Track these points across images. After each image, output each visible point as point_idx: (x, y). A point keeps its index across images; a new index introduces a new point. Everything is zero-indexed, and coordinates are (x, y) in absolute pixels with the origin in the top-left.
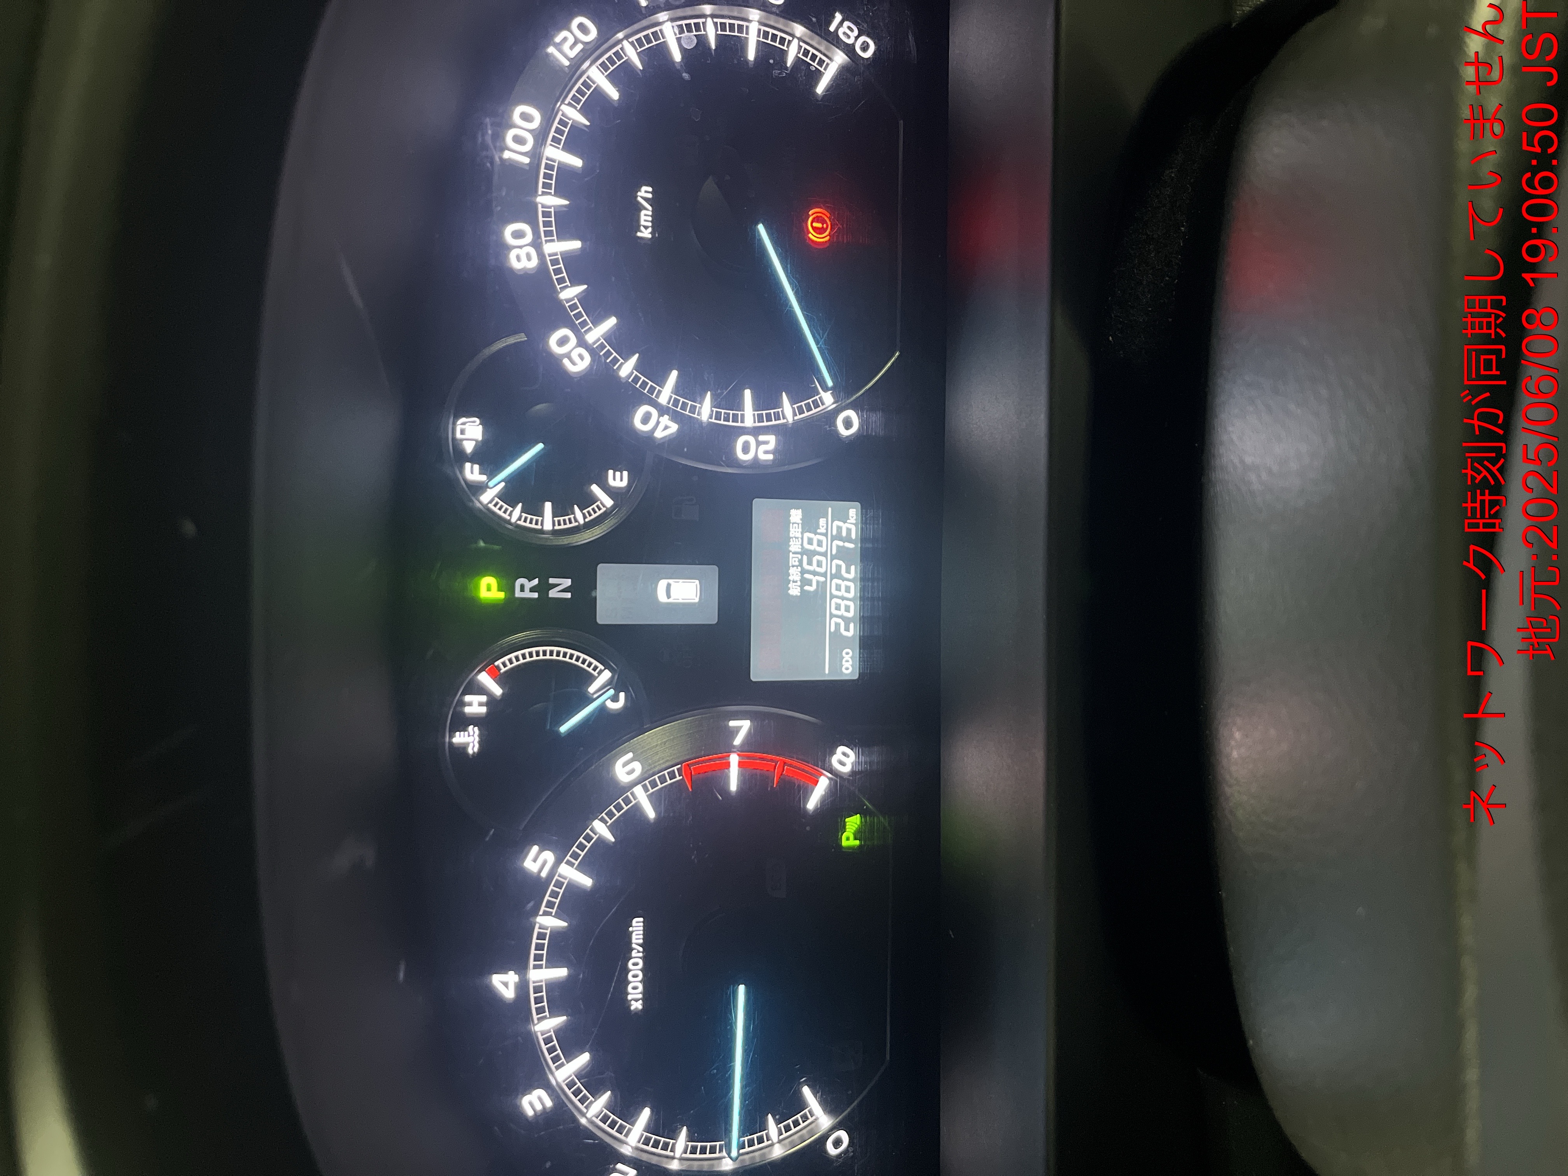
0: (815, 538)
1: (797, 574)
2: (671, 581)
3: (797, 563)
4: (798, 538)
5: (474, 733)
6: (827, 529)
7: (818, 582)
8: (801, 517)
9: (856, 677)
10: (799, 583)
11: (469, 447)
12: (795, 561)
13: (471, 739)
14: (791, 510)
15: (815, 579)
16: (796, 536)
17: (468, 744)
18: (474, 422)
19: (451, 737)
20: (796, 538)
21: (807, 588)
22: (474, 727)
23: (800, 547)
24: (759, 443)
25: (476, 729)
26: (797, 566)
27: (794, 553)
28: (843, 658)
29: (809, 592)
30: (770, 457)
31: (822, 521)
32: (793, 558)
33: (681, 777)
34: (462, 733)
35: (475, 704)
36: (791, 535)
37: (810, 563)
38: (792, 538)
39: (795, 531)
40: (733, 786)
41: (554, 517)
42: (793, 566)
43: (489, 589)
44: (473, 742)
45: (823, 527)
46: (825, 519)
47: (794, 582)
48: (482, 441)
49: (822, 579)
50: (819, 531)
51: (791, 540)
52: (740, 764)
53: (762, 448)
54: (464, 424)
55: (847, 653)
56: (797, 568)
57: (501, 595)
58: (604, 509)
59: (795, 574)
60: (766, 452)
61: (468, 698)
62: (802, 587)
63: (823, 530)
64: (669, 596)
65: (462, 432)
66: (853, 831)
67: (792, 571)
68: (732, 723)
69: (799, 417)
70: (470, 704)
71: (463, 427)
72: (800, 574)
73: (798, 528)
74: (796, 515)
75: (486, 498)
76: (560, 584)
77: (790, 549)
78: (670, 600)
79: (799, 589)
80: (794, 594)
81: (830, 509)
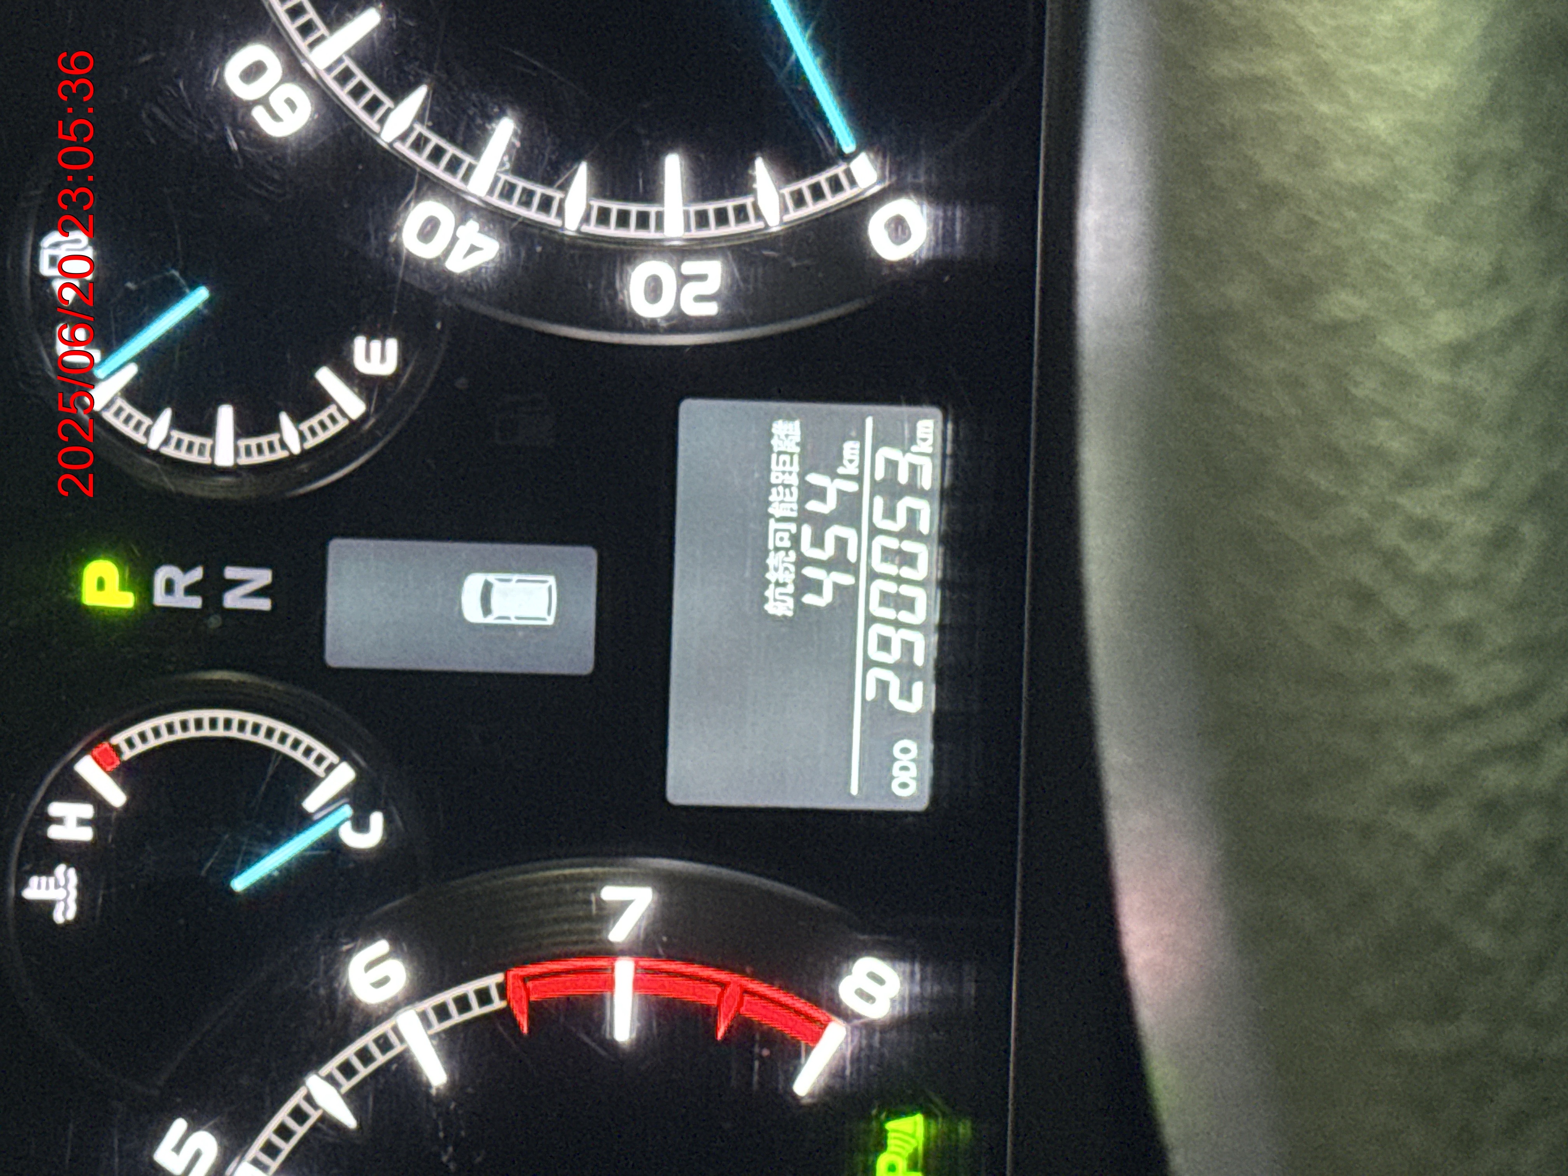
0: (832, 487)
1: (786, 569)
2: (492, 577)
3: (787, 544)
4: (789, 486)
6: (861, 467)
7: (837, 587)
8: (798, 439)
9: (922, 805)
10: (791, 589)
11: (66, 292)
12: (782, 539)
13: (59, 893)
14: (776, 425)
15: (830, 580)
16: (786, 482)
17: (53, 903)
18: (77, 240)
19: (22, 883)
20: (785, 486)
21: (809, 599)
22: (68, 867)
23: (795, 507)
24: (684, 279)
25: (72, 872)
26: (787, 550)
27: (779, 520)
28: (896, 760)
29: (815, 608)
30: (711, 309)
31: (850, 449)
32: (776, 531)
33: (504, 1003)
34: (44, 879)
35: (71, 822)
36: (773, 480)
37: (818, 542)
38: (777, 485)
39: (783, 471)
40: (625, 1031)
41: (238, 436)
42: (777, 549)
43: (101, 584)
44: (65, 900)
45: (851, 461)
46: (857, 445)
47: (778, 584)
48: (94, 279)
49: (846, 580)
50: (841, 471)
51: (774, 490)
52: (638, 984)
53: (692, 289)
54: (55, 244)
55: (905, 751)
56: (787, 555)
58: (343, 423)
59: (781, 569)
60: (700, 298)
61: (56, 809)
62: (797, 596)
63: (853, 470)
64: (487, 609)
66: (906, 1155)
67: (772, 560)
68: (610, 893)
69: (791, 215)
70: (59, 821)
71: (54, 250)
72: (792, 568)
73: (792, 463)
74: (787, 435)
75: (97, 399)
76: (248, 581)
77: (771, 510)
78: (490, 620)
79: (790, 602)
80: (779, 613)
81: (869, 422)
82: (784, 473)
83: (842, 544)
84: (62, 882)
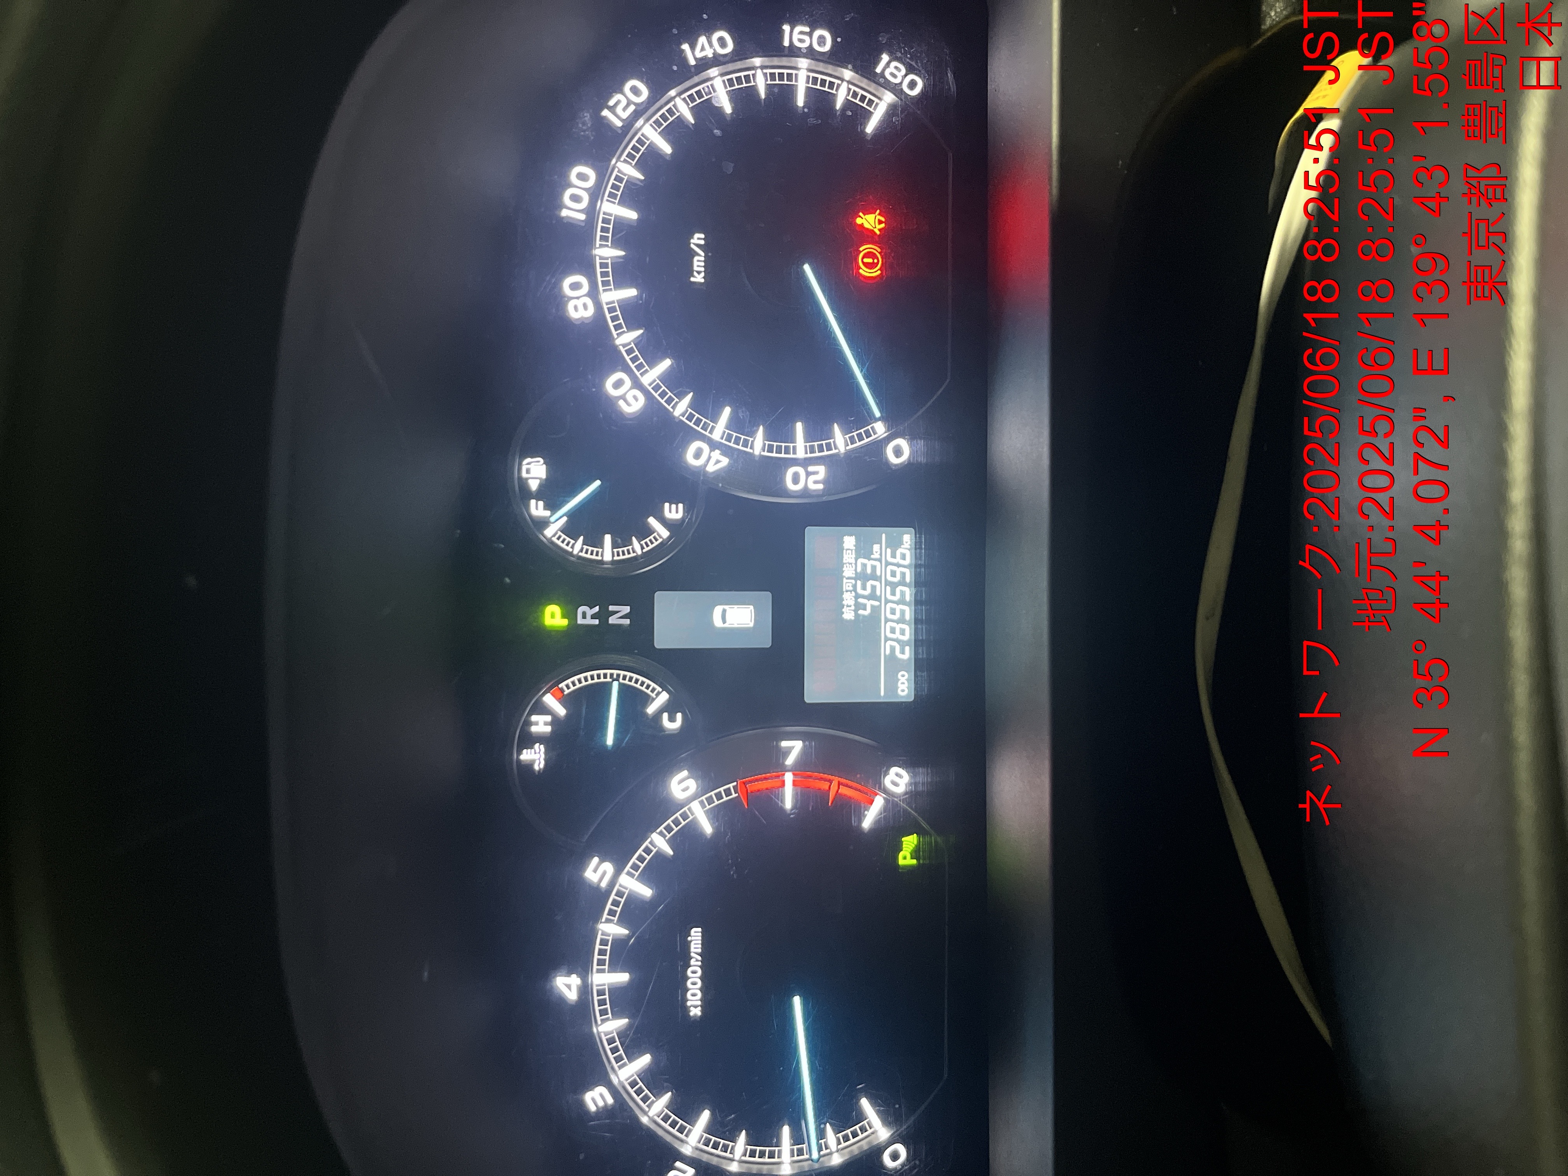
0: (869, 563)
1: (851, 599)
2: (726, 607)
3: (851, 588)
4: (851, 564)
5: (540, 750)
6: (881, 555)
7: (872, 606)
8: (855, 543)
9: (912, 699)
10: (853, 608)
11: (534, 485)
12: (849, 586)
13: (536, 757)
14: (845, 537)
15: (869, 603)
16: (850, 562)
17: (533, 761)
18: (539, 462)
19: (519, 753)
20: (850, 564)
21: (861, 612)
22: (540, 744)
23: (854, 572)
24: (808, 474)
25: (542, 746)
26: (851, 591)
27: (848, 578)
28: (899, 680)
29: (864, 616)
30: (820, 486)
31: (876, 547)
32: (846, 583)
33: (737, 795)
34: (529, 750)
35: (541, 723)
36: (844, 561)
37: (864, 588)
38: (846, 564)
39: (848, 557)
40: (788, 804)
41: (613, 547)
42: (847, 591)
43: (553, 616)
44: (539, 759)
45: (876, 552)
46: (879, 545)
47: (848, 606)
48: (546, 479)
49: (876, 603)
50: (872, 556)
51: (845, 565)
52: (795, 783)
53: (812, 478)
54: (528, 464)
55: (903, 676)
56: (851, 593)
57: (565, 622)
58: (660, 540)
59: (849, 599)
60: (816, 482)
61: (534, 718)
62: (856, 611)
63: (877, 556)
64: (724, 621)
65: (528, 471)
66: (910, 851)
67: (846, 596)
68: (784, 744)
69: (850, 447)
70: (537, 724)
71: (528, 466)
72: (854, 599)
73: (852, 554)
74: (849, 542)
75: (549, 532)
76: (620, 611)
77: (844, 574)
78: (726, 625)
79: (853, 613)
80: (848, 619)
81: (884, 535)
82: (849, 558)
83: (874, 588)
84: (537, 751)
